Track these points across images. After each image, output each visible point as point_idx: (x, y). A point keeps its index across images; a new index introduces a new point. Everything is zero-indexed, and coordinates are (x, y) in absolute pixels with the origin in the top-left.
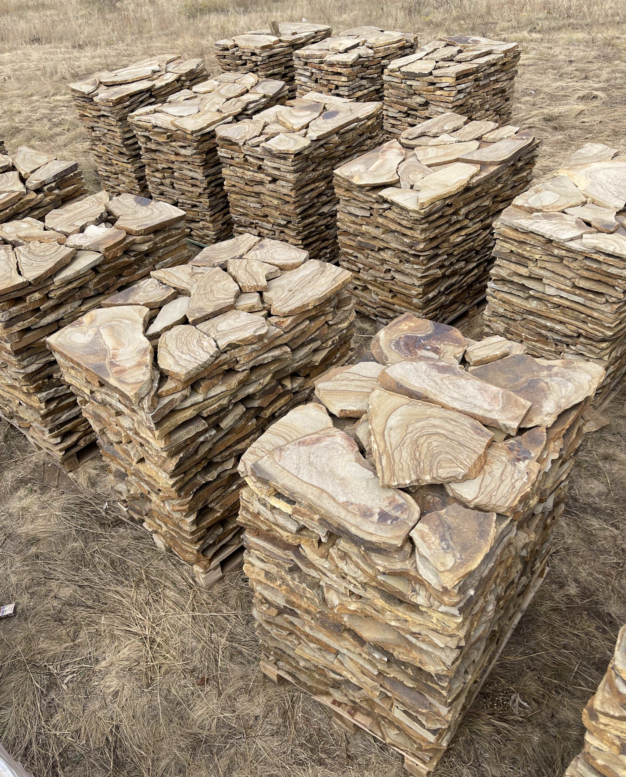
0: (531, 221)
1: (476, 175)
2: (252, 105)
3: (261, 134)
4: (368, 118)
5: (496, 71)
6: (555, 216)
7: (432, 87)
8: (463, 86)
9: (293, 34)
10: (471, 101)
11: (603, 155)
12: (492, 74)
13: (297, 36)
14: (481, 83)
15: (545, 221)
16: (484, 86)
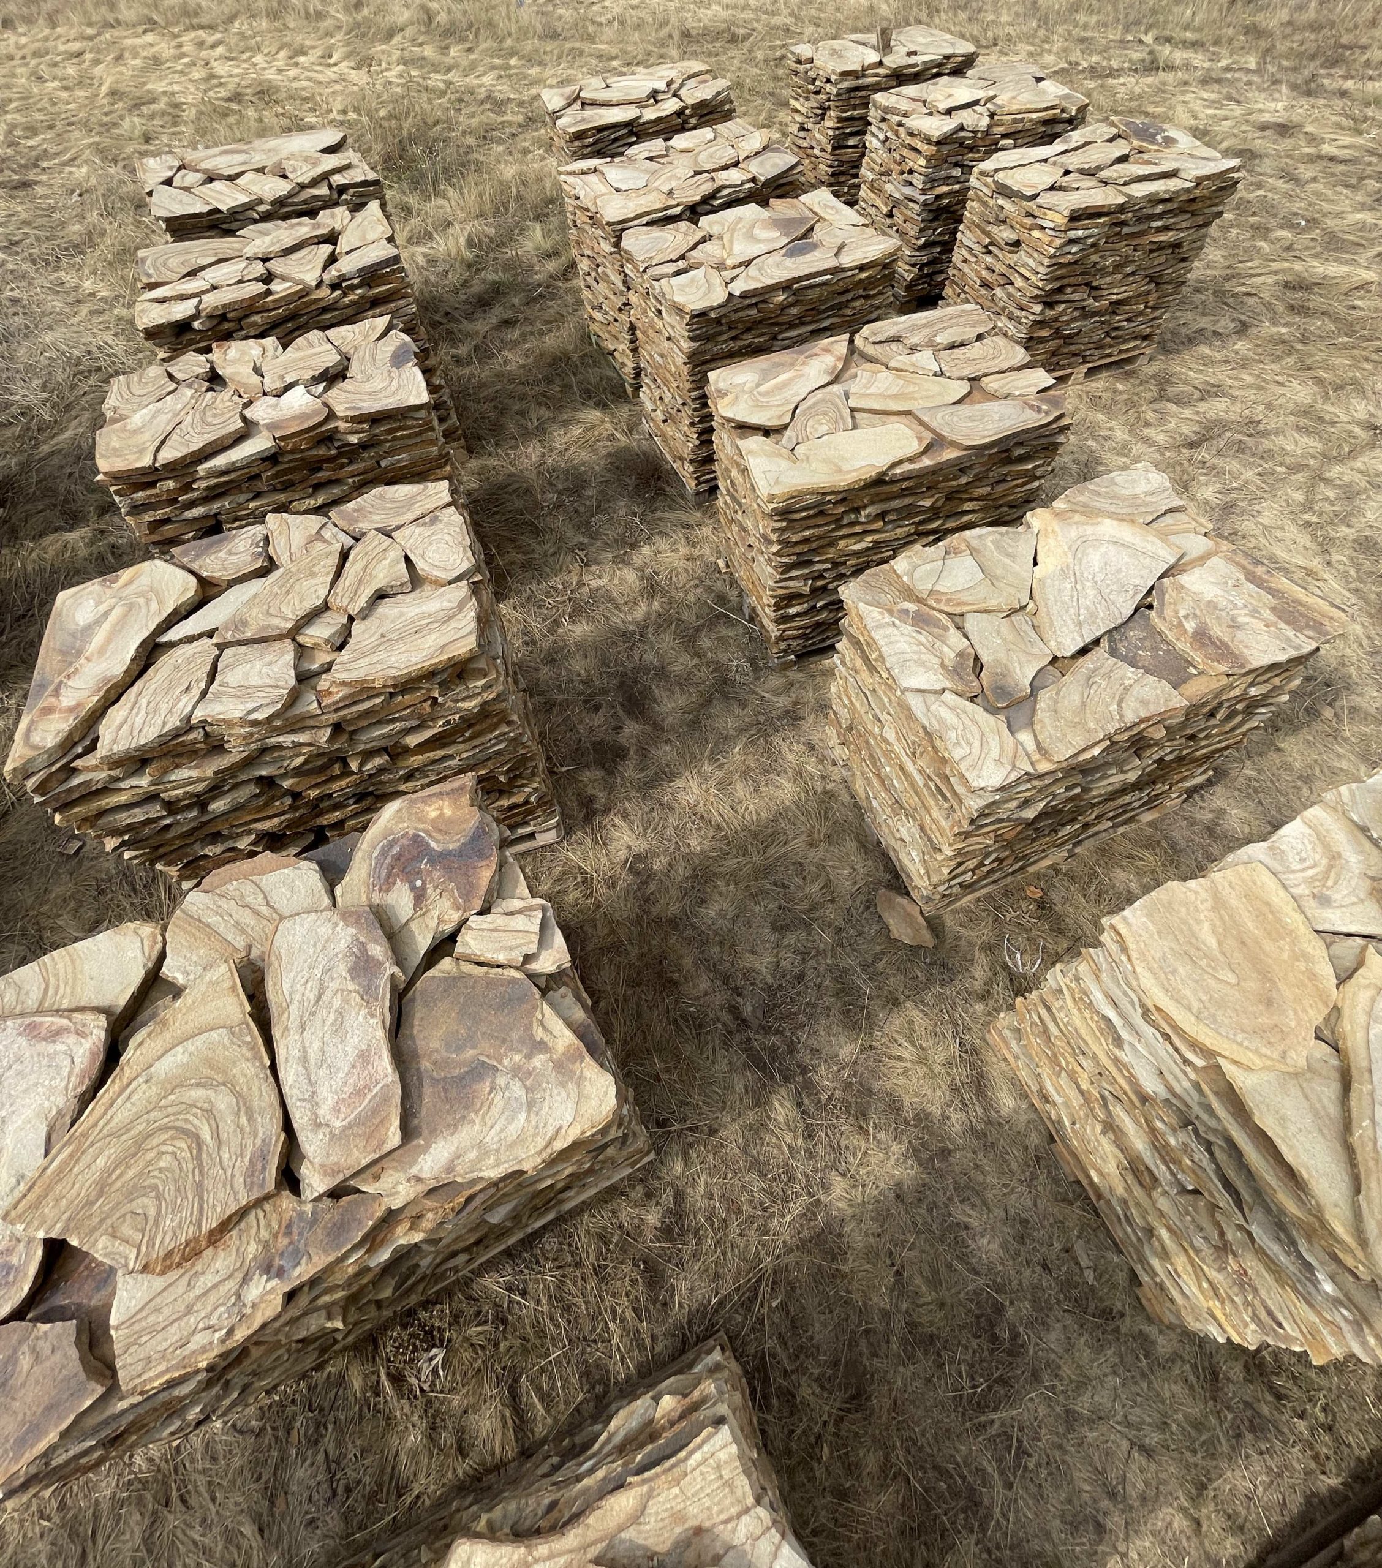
0: (887, 618)
1: (910, 460)
2: (725, 192)
3: (682, 257)
4: (862, 268)
5: (1165, 212)
6: (937, 623)
7: (1029, 221)
8: (1080, 233)
9: (909, 54)
10: (1095, 258)
11: (1147, 504)
12: (1160, 216)
13: (913, 60)
14: (1126, 230)
15: (908, 629)
16: (1133, 235)
